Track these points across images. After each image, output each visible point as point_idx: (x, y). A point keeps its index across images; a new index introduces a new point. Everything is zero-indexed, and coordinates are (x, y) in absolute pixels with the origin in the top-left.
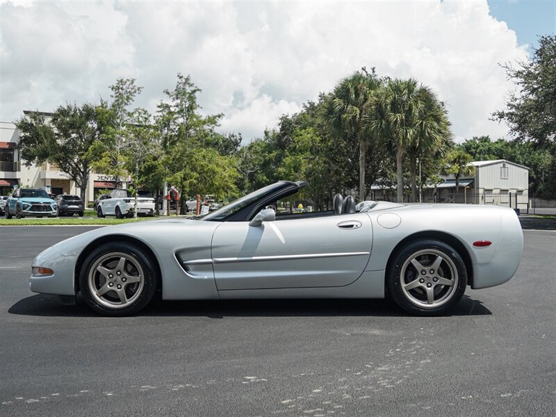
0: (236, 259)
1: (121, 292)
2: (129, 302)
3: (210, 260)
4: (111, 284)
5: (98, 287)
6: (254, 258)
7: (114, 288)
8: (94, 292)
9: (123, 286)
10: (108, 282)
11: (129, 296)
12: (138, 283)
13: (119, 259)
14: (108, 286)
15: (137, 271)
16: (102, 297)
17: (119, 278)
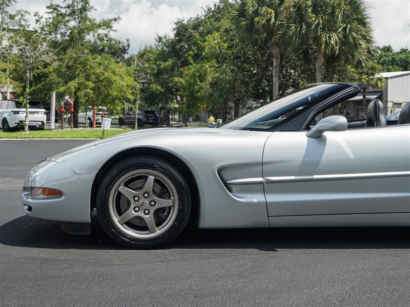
0: (293, 178)
1: (149, 218)
2: (159, 232)
3: (261, 179)
4: (137, 209)
5: (120, 213)
6: (316, 177)
7: (141, 214)
8: (116, 219)
9: (152, 212)
10: (132, 206)
11: (158, 224)
12: (170, 208)
13: (146, 178)
14: (133, 212)
15: (168, 192)
16: (125, 225)
17: (147, 201)
